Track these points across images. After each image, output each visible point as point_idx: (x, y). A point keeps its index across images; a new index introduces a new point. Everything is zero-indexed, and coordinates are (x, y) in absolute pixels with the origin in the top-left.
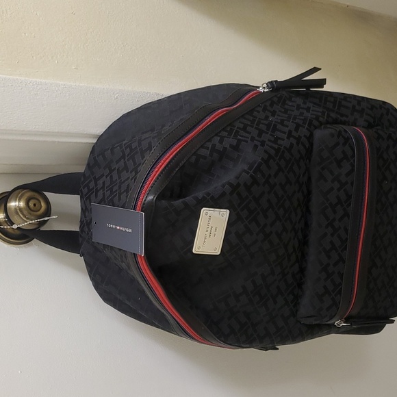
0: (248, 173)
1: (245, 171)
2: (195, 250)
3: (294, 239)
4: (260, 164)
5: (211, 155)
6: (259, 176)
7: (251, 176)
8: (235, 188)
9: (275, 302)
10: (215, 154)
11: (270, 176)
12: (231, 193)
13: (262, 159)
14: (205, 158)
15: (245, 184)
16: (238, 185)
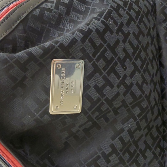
0: (99, 20)
1: (95, 18)
2: (52, 111)
3: (154, 91)
4: (110, 12)
5: (57, 7)
6: (111, 22)
7: (102, 22)
8: (86, 34)
9: (145, 157)
10: (61, 7)
11: (122, 24)
12: (83, 40)
13: (111, 7)
14: (50, 10)
15: (97, 30)
16: (90, 31)
